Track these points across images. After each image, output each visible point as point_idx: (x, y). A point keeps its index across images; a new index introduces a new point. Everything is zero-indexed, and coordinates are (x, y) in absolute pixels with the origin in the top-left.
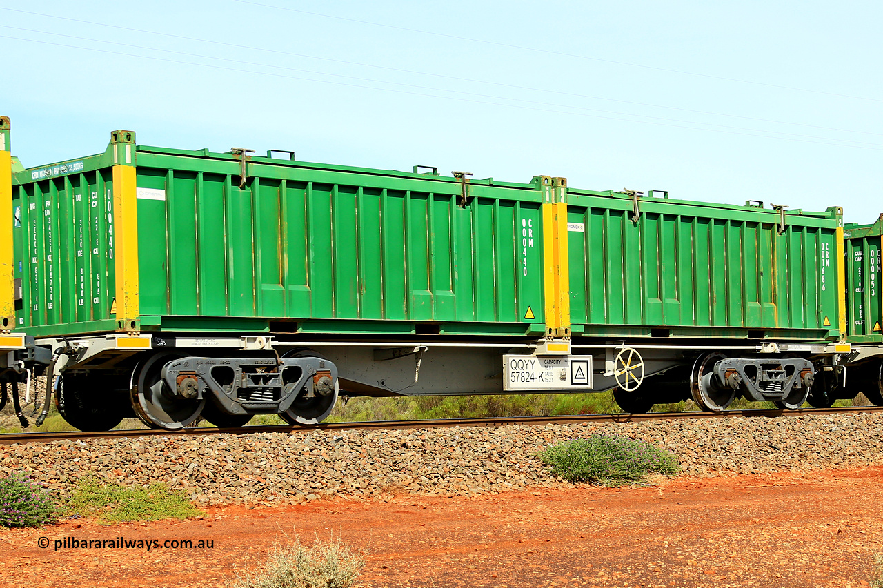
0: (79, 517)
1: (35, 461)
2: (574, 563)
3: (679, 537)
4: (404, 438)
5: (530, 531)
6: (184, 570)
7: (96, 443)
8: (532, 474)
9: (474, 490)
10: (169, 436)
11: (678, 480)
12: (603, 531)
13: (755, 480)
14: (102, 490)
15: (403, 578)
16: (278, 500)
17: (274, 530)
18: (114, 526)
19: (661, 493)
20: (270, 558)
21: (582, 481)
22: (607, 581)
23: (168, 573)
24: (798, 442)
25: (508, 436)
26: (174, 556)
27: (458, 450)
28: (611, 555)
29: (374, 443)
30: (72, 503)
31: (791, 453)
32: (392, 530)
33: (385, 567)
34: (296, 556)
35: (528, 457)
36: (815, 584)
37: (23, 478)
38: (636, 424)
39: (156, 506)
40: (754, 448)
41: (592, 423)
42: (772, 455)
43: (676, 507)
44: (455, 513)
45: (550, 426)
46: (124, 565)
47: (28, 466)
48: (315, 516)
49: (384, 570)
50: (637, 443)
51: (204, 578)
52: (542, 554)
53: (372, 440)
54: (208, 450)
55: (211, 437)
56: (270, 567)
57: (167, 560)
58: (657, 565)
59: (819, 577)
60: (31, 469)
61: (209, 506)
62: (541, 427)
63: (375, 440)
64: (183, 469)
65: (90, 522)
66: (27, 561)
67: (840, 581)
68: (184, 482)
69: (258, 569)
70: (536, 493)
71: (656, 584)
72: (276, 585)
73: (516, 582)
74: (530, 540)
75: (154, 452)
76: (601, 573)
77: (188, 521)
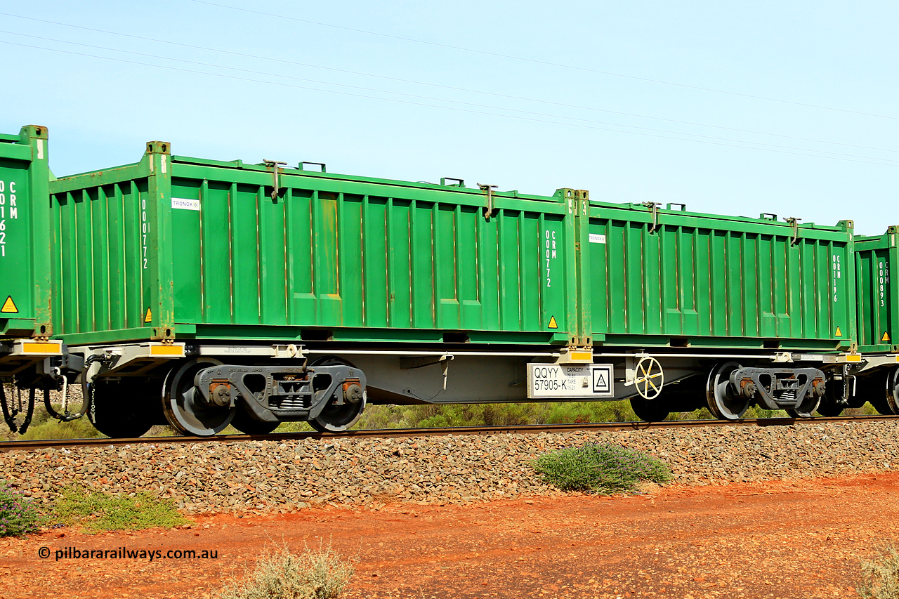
0: (62, 526)
1: (18, 469)
2: (565, 570)
3: (669, 544)
4: (396, 446)
5: (522, 539)
6: (170, 579)
7: (81, 451)
8: (524, 482)
9: (465, 498)
10: (157, 444)
11: (670, 488)
12: (595, 538)
13: (746, 489)
14: (87, 499)
15: (392, 586)
16: (268, 509)
17: (263, 538)
18: (99, 535)
19: (653, 501)
20: (258, 566)
21: (575, 489)
22: (597, 589)
23: (153, 582)
25: (500, 444)
26: (160, 565)
27: (450, 458)
28: (602, 562)
29: (366, 451)
30: (55, 512)
31: (782, 461)
32: (383, 538)
33: (375, 576)
34: (285, 564)
35: (521, 465)
36: (803, 590)
37: (5, 487)
38: (628, 433)
39: (143, 514)
40: (746, 456)
41: (584, 431)
42: (762, 463)
43: (668, 515)
44: (446, 521)
45: (543, 434)
46: (108, 574)
47: (9, 474)
48: (306, 524)
49: (374, 578)
50: (630, 451)
51: (190, 587)
53: (364, 449)
54: (196, 458)
55: (200, 445)
56: (258, 576)
57: (153, 569)
58: (648, 573)
59: (807, 584)
60: (14, 478)
61: (197, 515)
62: (534, 436)
63: (367, 449)
64: (170, 477)
65: (73, 531)
67: (827, 588)
68: (172, 490)
69: (245, 578)
70: (528, 502)
71: (646, 591)
72: (263, 593)
73: (507, 590)
74: (521, 548)
75: (141, 461)
76: (591, 581)
77: (175, 529)
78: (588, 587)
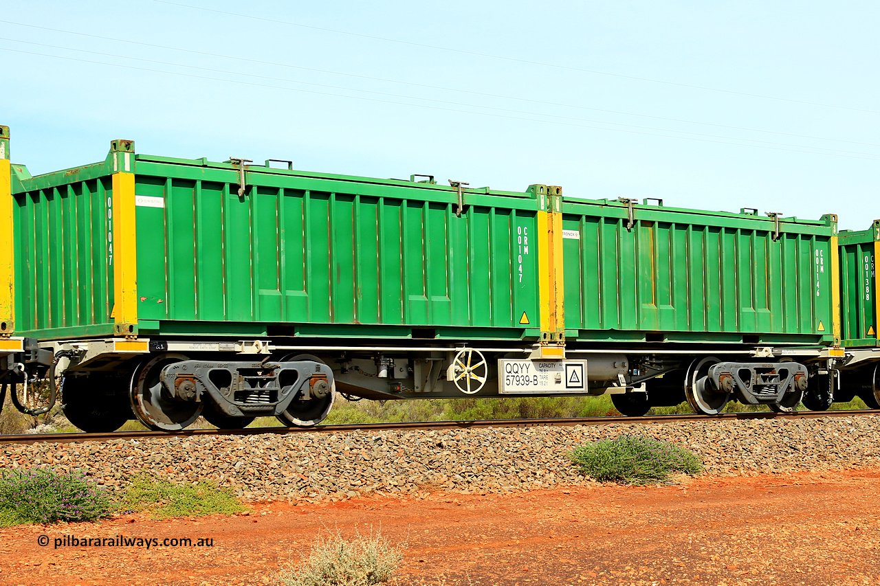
0: (132, 512)
1: (92, 459)
2: (602, 557)
3: (702, 533)
4: (439, 438)
6: (232, 562)
7: (149, 442)
8: (561, 473)
9: (506, 488)
10: (217, 436)
11: (701, 479)
12: (630, 527)
13: (775, 480)
14: (155, 487)
15: (438, 571)
16: (320, 497)
17: (316, 525)
18: (166, 521)
19: (685, 492)
20: (313, 552)
21: (609, 480)
22: (634, 575)
23: (216, 566)
24: (817, 444)
25: (538, 437)
26: (222, 550)
27: (491, 450)
28: (637, 550)
29: (411, 443)
30: (126, 499)
31: (811, 453)
32: (429, 526)
33: (422, 561)
34: (338, 550)
35: (558, 457)
37: (80, 475)
38: (660, 426)
39: (205, 502)
40: (775, 448)
41: (618, 424)
42: (792, 455)
43: (700, 505)
44: (488, 510)
45: (579, 427)
47: (84, 463)
48: (356, 512)
49: (421, 564)
50: (662, 443)
51: (250, 570)
52: (572, 549)
53: (409, 440)
54: (253, 449)
55: (256, 436)
56: (313, 560)
57: (216, 553)
58: (682, 560)
59: (837, 573)
60: (88, 467)
61: (255, 503)
62: (570, 428)
63: (412, 440)
64: (230, 467)
66: (84, 554)
67: (858, 576)
68: (231, 479)
69: (302, 562)
70: (565, 491)
71: (681, 578)
72: (318, 577)
73: (547, 576)
74: (560, 536)
75: (203, 451)
76: (627, 568)
77: (235, 516)
78: (625, 574)
